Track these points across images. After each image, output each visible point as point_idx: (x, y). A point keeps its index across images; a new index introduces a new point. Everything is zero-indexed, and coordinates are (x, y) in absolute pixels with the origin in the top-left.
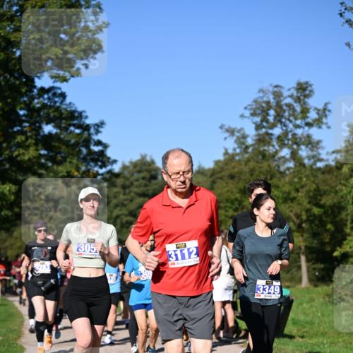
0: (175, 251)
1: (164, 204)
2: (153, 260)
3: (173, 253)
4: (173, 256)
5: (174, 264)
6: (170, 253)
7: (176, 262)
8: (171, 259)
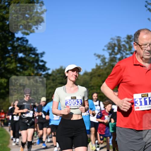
0: (140, 99)
1: (135, 64)
2: (127, 104)
3: (139, 100)
4: (139, 102)
5: (138, 108)
6: (136, 100)
7: (140, 107)
8: (136, 104)
